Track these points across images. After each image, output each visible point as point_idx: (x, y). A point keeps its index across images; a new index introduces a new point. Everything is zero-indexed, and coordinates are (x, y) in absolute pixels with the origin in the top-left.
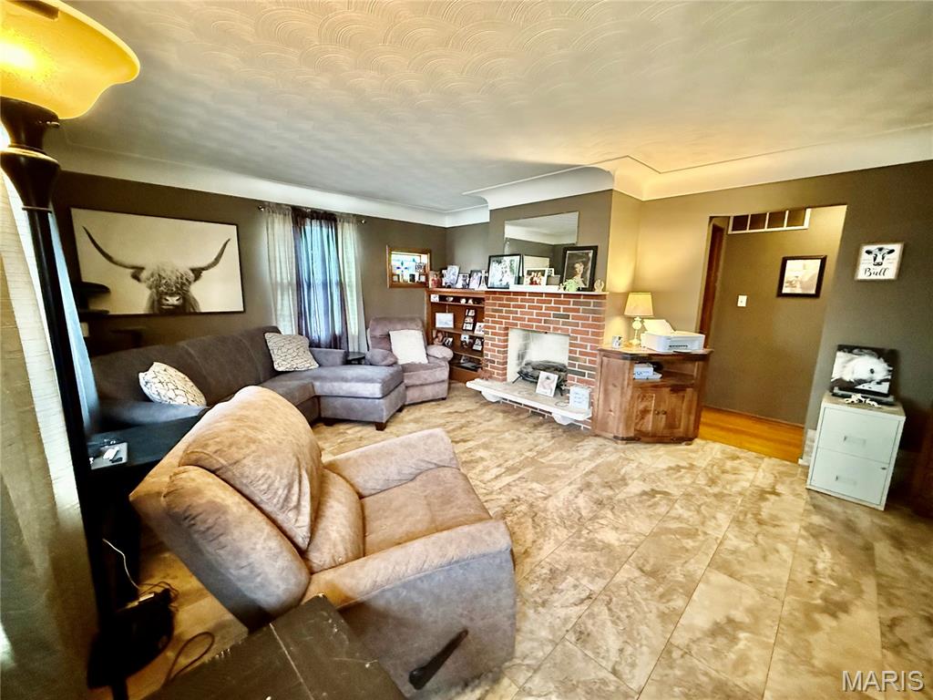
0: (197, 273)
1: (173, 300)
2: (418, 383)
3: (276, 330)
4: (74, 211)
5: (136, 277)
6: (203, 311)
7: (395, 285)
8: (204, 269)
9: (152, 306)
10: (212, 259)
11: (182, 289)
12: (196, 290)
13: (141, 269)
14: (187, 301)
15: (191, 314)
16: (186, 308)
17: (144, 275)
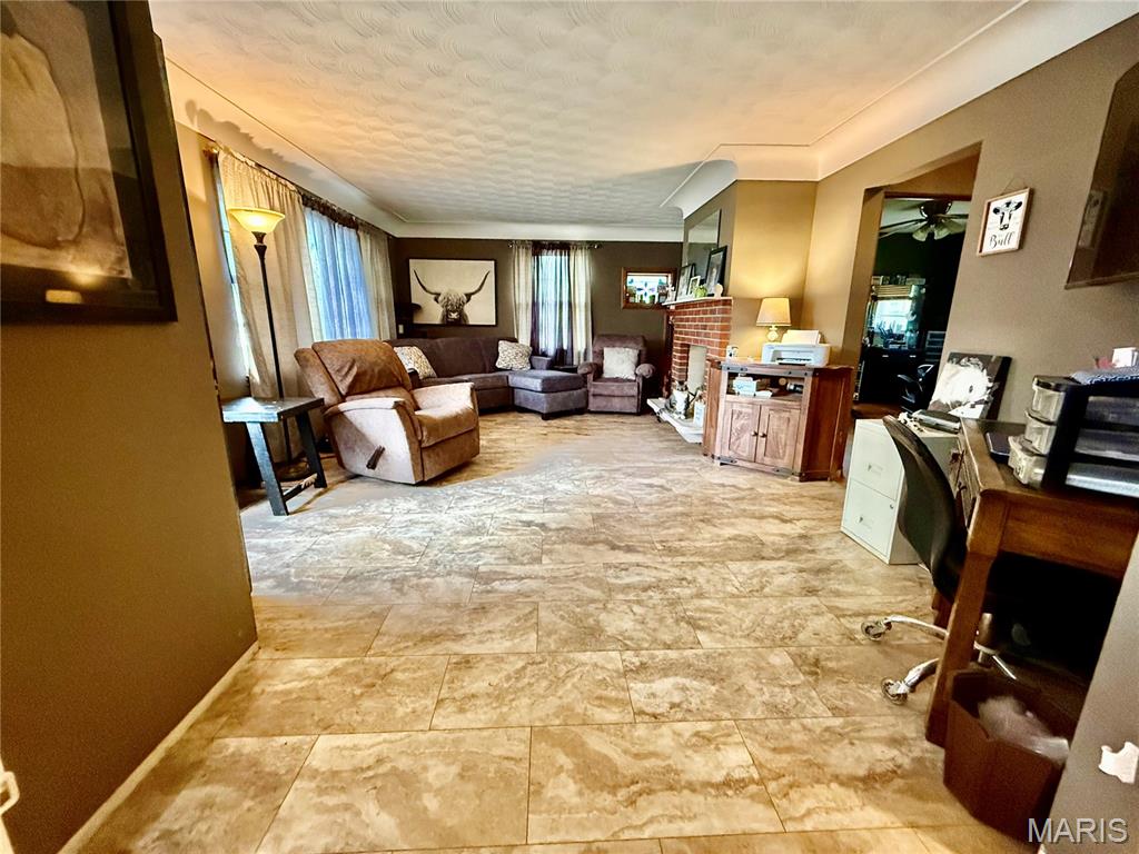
0: (469, 296)
1: (454, 316)
2: (606, 393)
3: (515, 341)
4: (411, 261)
5: (436, 300)
6: (471, 323)
7: (629, 306)
8: (473, 294)
9: (443, 320)
10: (477, 288)
11: (459, 308)
12: (467, 309)
13: (439, 294)
14: (462, 316)
15: (463, 325)
16: (461, 322)
17: (440, 299)
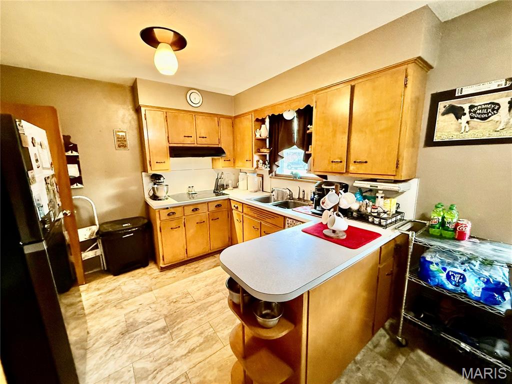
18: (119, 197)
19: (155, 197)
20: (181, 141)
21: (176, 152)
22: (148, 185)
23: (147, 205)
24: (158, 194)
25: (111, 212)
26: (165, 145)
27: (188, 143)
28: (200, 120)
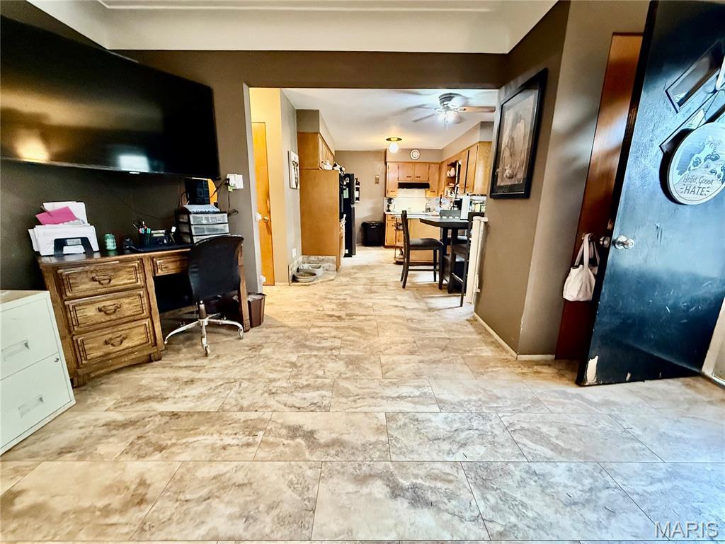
18: (373, 209)
19: (389, 211)
20: (404, 180)
21: (402, 186)
22: (386, 203)
23: (385, 215)
24: (390, 209)
25: (367, 217)
26: (397, 182)
27: (409, 181)
28: (417, 167)
